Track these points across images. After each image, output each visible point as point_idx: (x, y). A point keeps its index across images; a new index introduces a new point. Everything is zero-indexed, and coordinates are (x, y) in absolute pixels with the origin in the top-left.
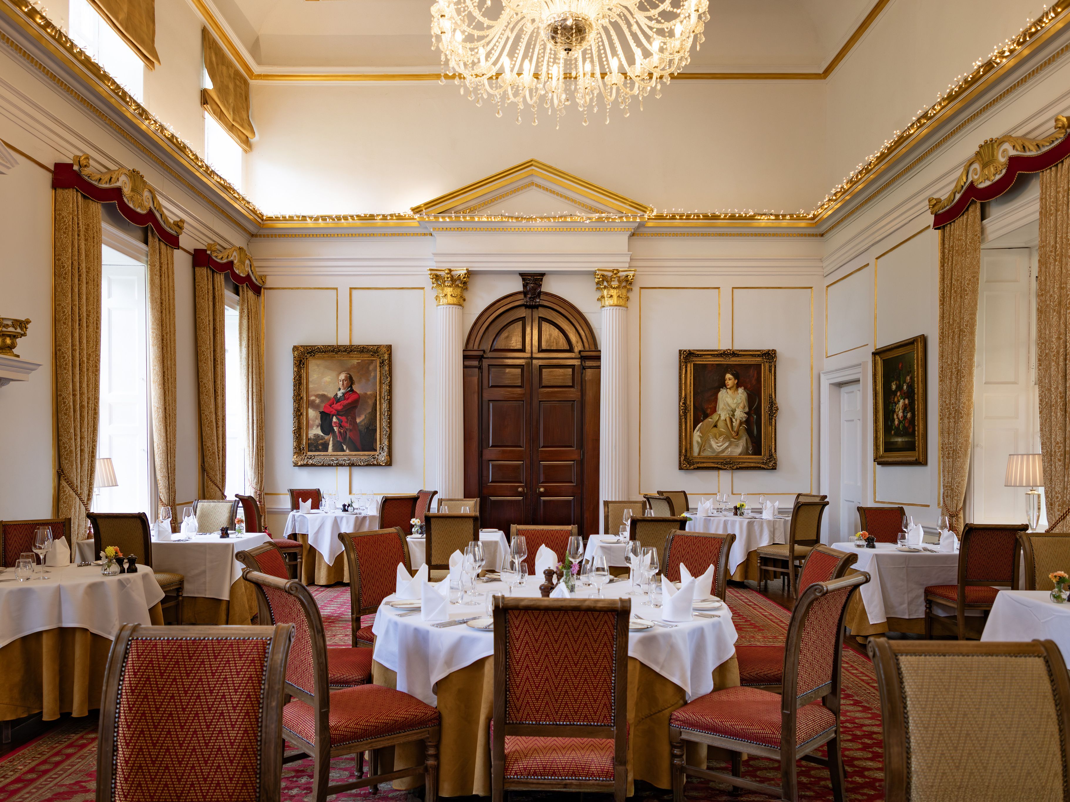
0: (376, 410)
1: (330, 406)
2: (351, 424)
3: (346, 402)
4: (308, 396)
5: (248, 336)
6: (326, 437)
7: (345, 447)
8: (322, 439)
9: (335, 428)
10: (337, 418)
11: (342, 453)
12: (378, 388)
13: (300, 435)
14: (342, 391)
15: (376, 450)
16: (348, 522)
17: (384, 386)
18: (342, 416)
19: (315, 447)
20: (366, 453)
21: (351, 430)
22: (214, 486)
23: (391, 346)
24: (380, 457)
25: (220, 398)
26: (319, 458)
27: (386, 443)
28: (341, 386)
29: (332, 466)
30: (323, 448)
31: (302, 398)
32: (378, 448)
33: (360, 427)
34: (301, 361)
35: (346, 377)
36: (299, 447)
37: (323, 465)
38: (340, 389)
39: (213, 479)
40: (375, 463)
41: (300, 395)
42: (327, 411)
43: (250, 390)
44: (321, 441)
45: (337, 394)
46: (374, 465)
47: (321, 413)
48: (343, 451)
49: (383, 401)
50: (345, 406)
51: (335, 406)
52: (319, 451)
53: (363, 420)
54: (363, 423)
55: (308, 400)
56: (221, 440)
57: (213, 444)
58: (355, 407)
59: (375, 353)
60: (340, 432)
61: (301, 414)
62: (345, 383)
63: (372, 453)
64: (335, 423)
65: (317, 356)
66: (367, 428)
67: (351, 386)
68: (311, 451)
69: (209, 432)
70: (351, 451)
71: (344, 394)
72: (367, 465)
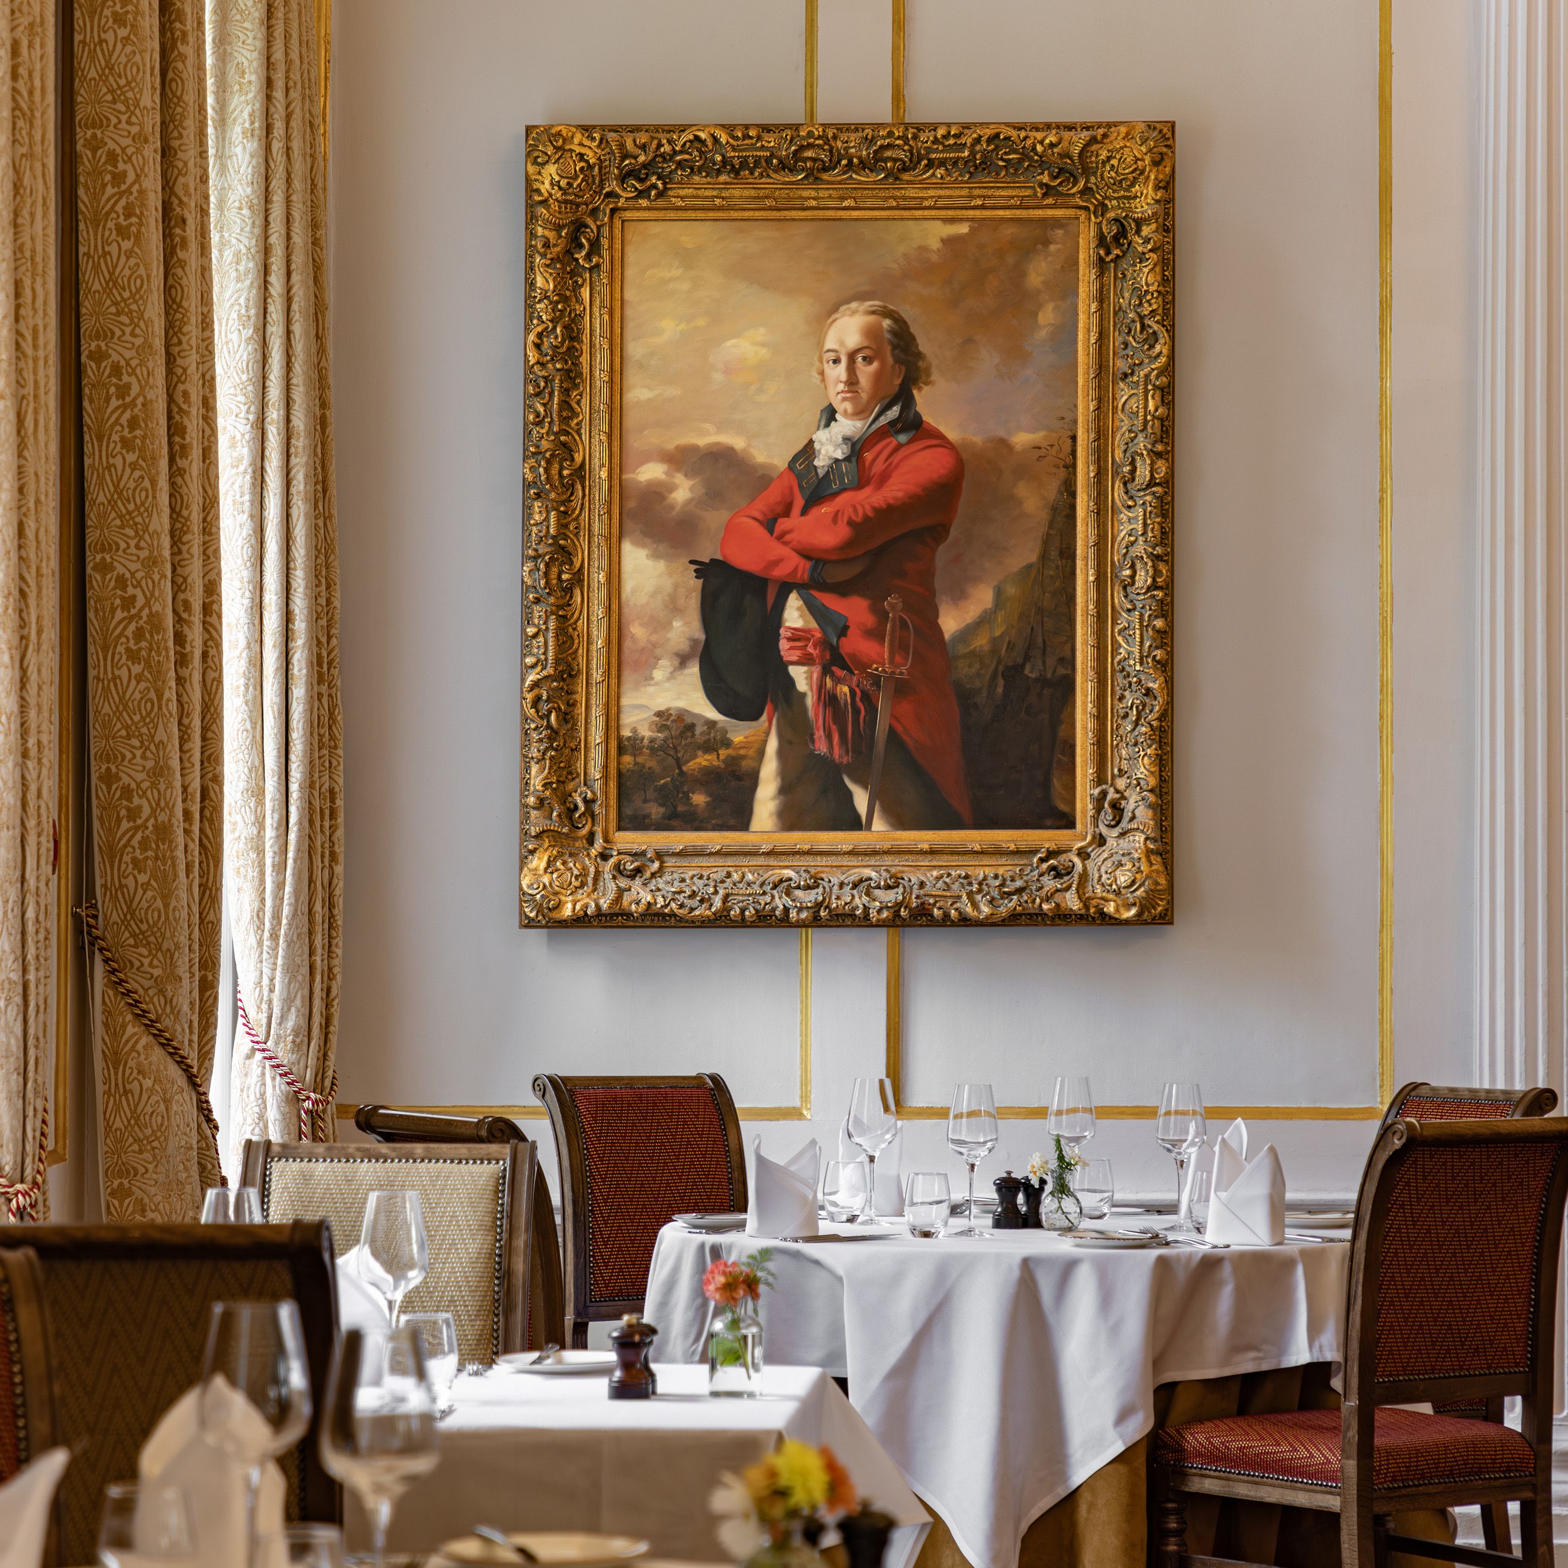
0: (1068, 554)
1: (769, 524)
2: (900, 647)
3: (869, 499)
4: (618, 464)
5: (269, 64)
6: (740, 733)
7: (861, 800)
8: (709, 747)
9: (801, 677)
10: (812, 608)
11: (843, 839)
12: (1085, 407)
13: (567, 717)
14: (847, 426)
15: (1068, 822)
16: (1106, 1298)
17: (1124, 393)
18: (842, 589)
19: (664, 796)
20: (1005, 837)
21: (901, 689)
22: (158, 1054)
23: (1174, 122)
24: (1099, 864)
25: (194, 465)
26: (690, 869)
27: (1143, 769)
28: (836, 392)
29: (784, 921)
30: (717, 800)
31: (580, 473)
32: (1083, 805)
33: (964, 670)
34: (579, 227)
35: (871, 333)
36: (564, 798)
37: (721, 921)
38: (830, 415)
39: (154, 1005)
40: (1072, 902)
41: (567, 450)
42: (745, 560)
43: (275, 414)
44: (703, 760)
45: (808, 450)
46: (1062, 918)
47: (704, 570)
48: (854, 823)
49: (1118, 493)
50: (861, 528)
51: (793, 523)
52: (692, 822)
53: (984, 620)
54: (981, 642)
55: (619, 486)
56: (196, 744)
57: (159, 772)
58: (939, 532)
59: (1063, 173)
60: (829, 700)
61: (578, 578)
62: (866, 372)
63: (1046, 838)
64: (798, 636)
65: (680, 193)
66: (1012, 673)
67: (904, 396)
68: (640, 823)
69: (135, 692)
70: (900, 821)
71: (857, 448)
72: (1014, 919)
